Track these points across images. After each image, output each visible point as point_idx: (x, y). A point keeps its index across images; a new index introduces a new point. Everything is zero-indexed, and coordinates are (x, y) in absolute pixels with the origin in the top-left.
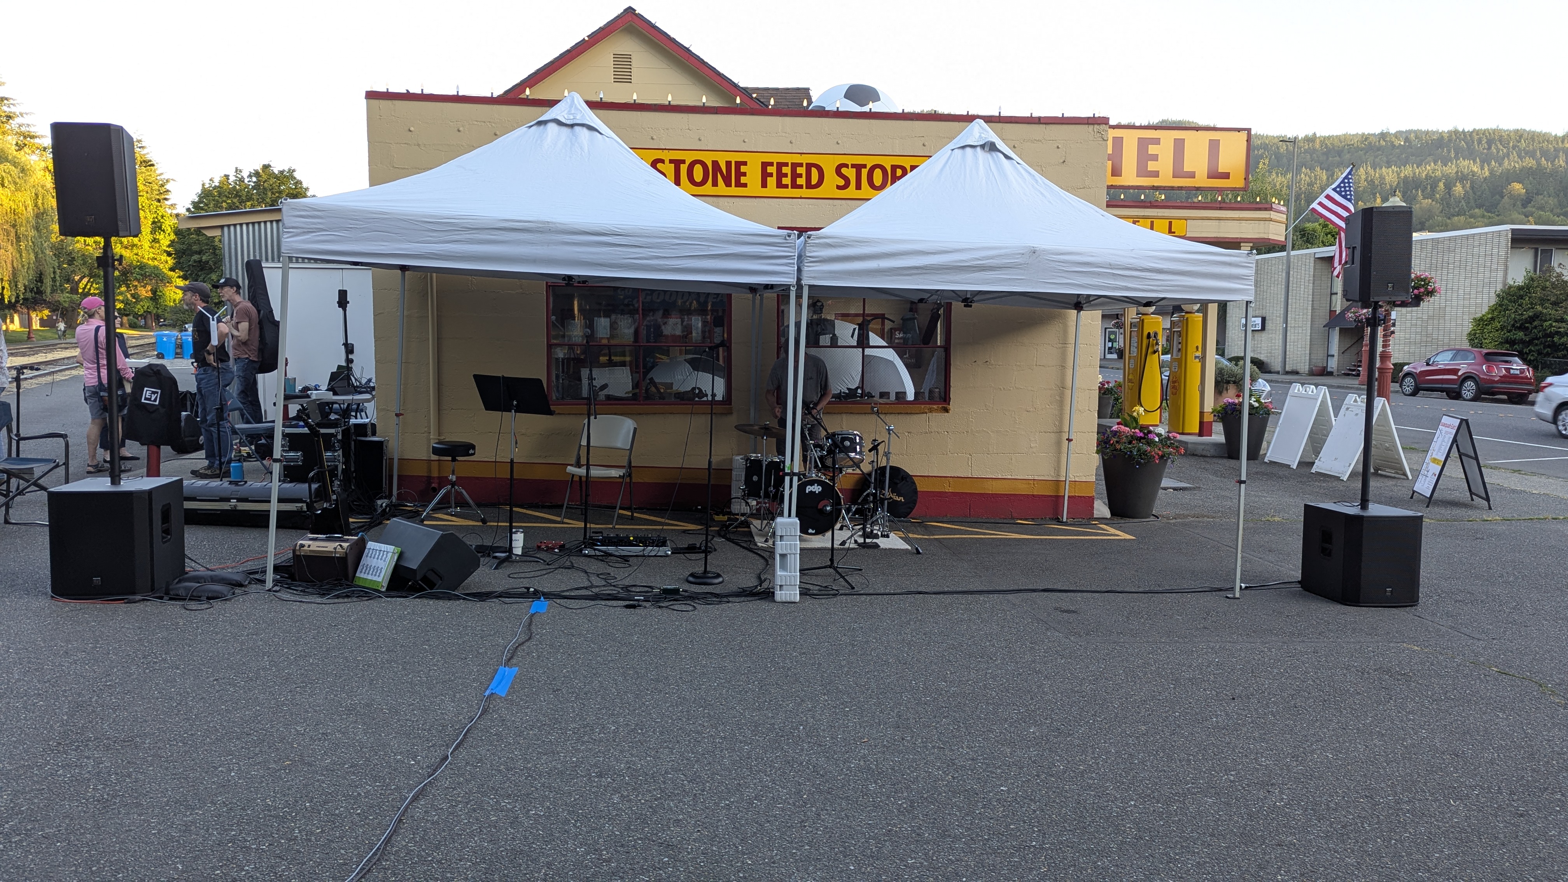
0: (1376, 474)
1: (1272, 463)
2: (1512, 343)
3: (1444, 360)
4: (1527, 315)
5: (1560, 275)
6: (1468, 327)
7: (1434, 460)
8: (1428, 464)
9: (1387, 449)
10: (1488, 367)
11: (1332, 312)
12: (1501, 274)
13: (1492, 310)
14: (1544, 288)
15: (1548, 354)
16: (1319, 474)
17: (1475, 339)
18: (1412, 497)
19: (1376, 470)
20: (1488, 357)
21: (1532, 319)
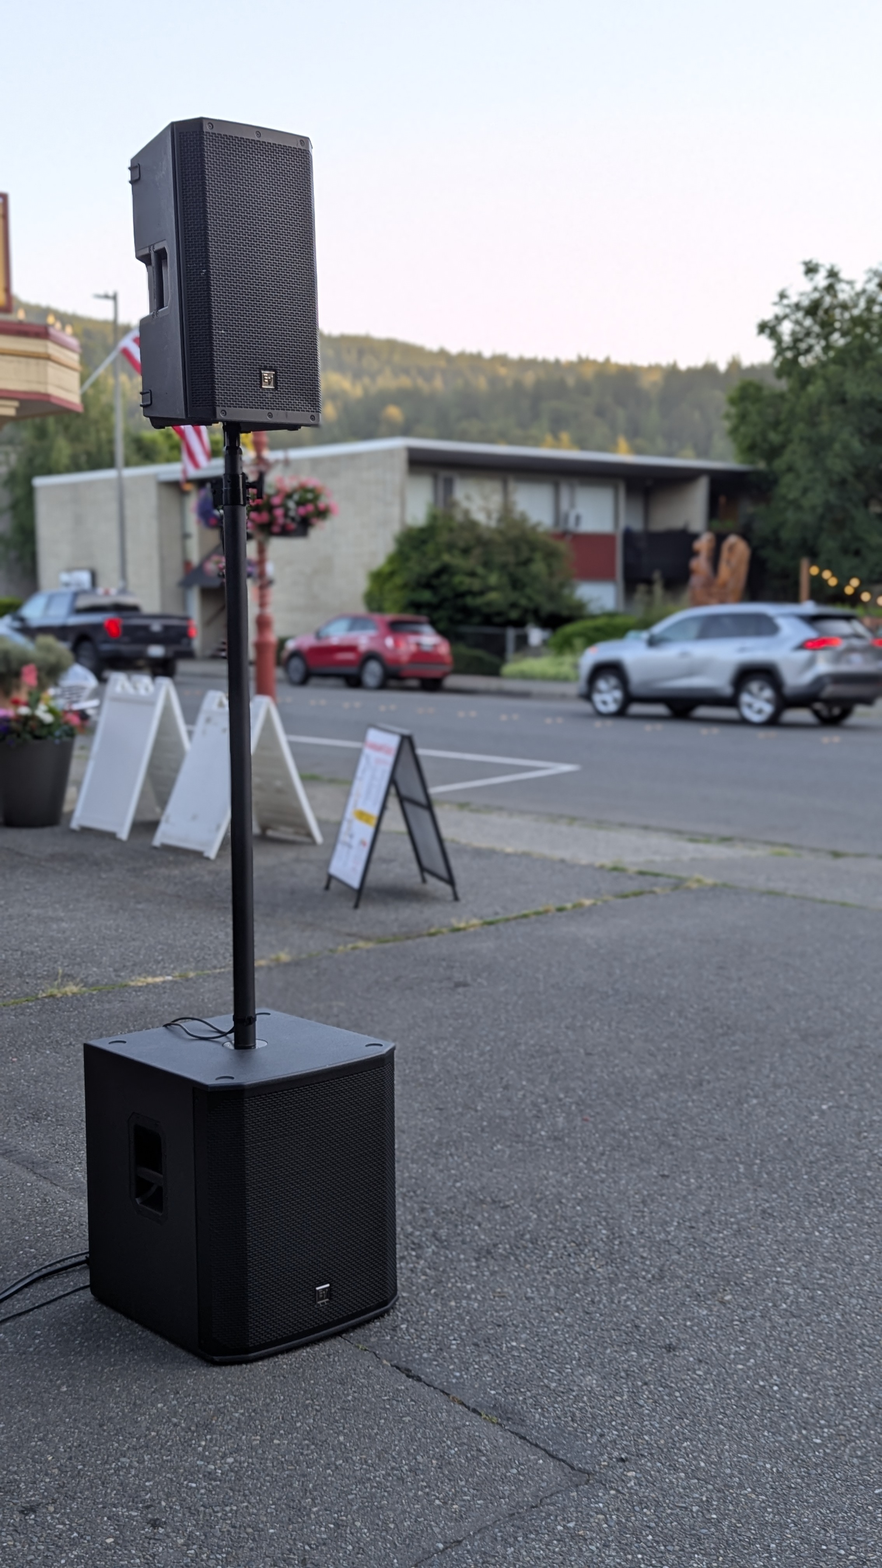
0: (263, 838)
1: (86, 831)
2: (416, 606)
3: (338, 634)
4: (434, 566)
5: (467, 513)
6: (362, 584)
7: (362, 815)
8: (350, 822)
9: (279, 791)
10: (396, 643)
11: (187, 564)
12: (396, 511)
13: (391, 560)
14: (451, 530)
15: (460, 622)
16: (168, 849)
17: (374, 602)
18: (327, 887)
19: (264, 828)
20: (395, 627)
21: (439, 573)
